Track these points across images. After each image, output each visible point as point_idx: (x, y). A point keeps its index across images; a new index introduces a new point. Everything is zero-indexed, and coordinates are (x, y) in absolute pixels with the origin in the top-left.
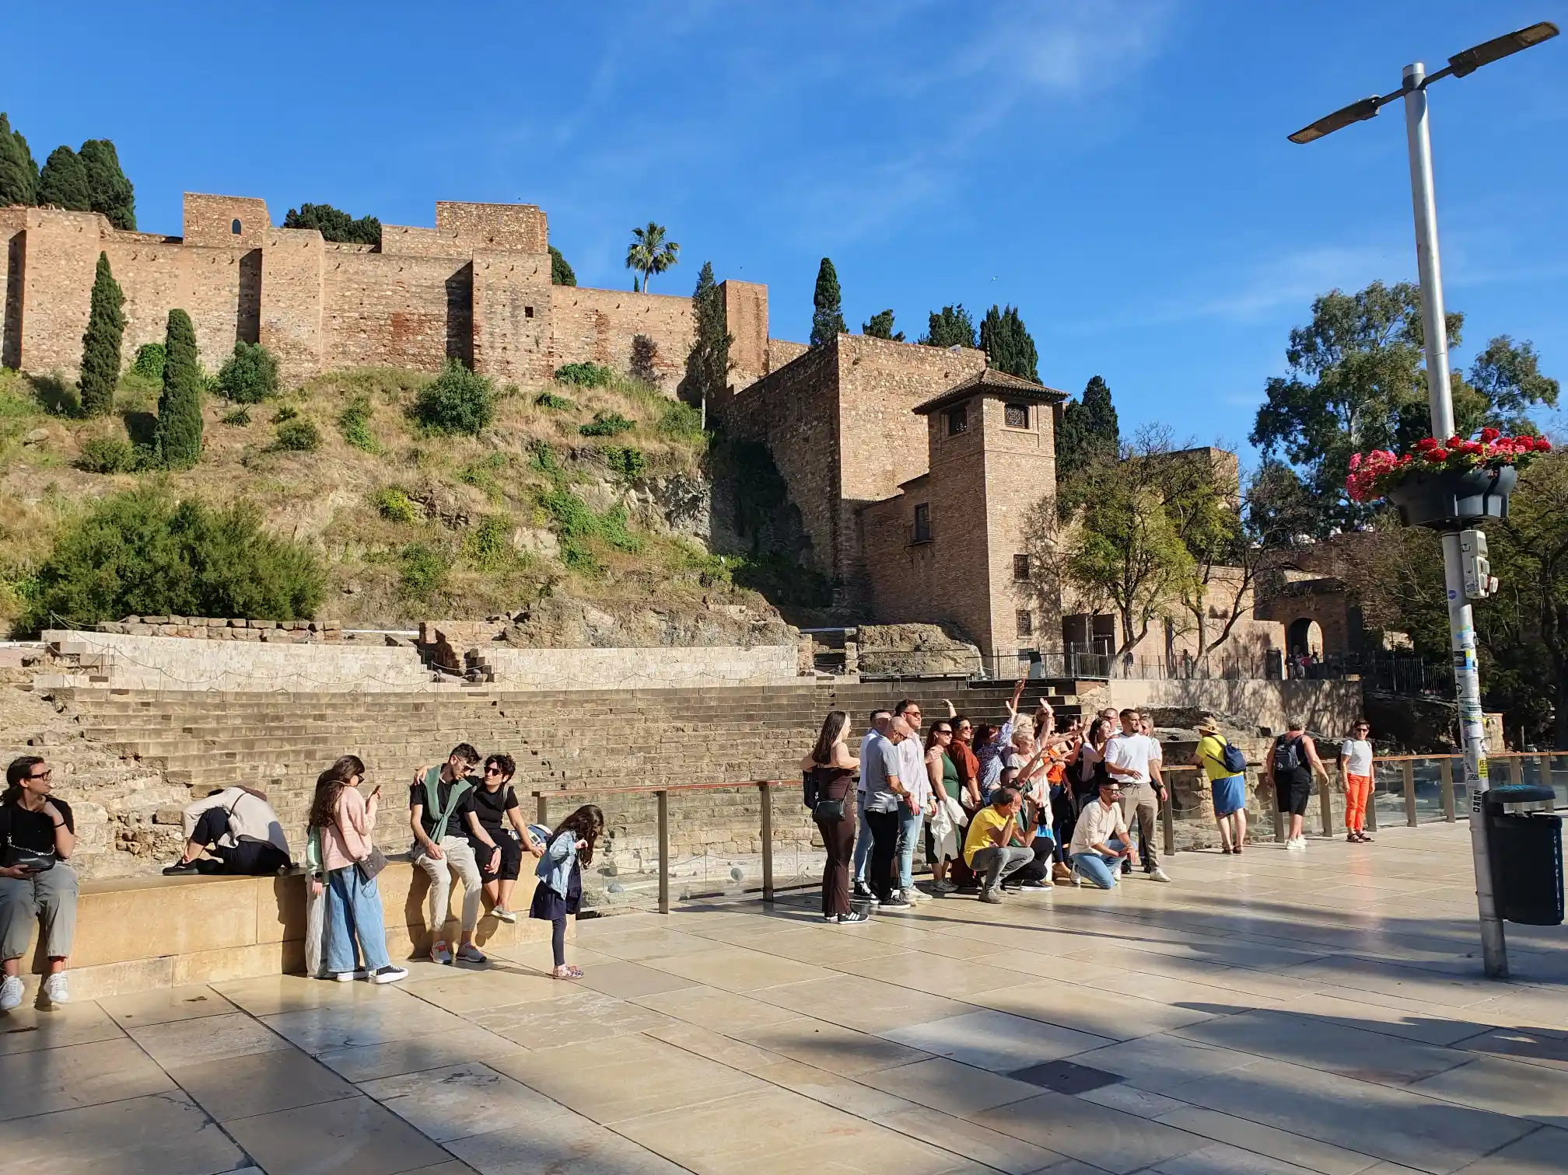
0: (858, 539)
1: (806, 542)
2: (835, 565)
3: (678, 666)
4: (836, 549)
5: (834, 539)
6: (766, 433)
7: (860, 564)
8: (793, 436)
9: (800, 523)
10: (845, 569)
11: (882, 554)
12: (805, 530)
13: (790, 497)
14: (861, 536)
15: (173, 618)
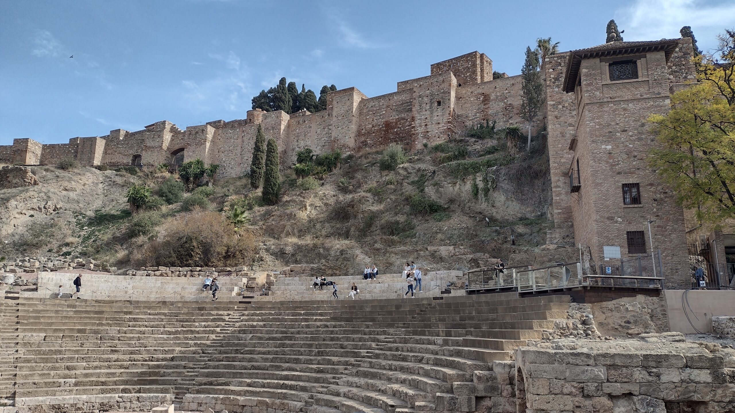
11: (574, 202)
15: (160, 268)
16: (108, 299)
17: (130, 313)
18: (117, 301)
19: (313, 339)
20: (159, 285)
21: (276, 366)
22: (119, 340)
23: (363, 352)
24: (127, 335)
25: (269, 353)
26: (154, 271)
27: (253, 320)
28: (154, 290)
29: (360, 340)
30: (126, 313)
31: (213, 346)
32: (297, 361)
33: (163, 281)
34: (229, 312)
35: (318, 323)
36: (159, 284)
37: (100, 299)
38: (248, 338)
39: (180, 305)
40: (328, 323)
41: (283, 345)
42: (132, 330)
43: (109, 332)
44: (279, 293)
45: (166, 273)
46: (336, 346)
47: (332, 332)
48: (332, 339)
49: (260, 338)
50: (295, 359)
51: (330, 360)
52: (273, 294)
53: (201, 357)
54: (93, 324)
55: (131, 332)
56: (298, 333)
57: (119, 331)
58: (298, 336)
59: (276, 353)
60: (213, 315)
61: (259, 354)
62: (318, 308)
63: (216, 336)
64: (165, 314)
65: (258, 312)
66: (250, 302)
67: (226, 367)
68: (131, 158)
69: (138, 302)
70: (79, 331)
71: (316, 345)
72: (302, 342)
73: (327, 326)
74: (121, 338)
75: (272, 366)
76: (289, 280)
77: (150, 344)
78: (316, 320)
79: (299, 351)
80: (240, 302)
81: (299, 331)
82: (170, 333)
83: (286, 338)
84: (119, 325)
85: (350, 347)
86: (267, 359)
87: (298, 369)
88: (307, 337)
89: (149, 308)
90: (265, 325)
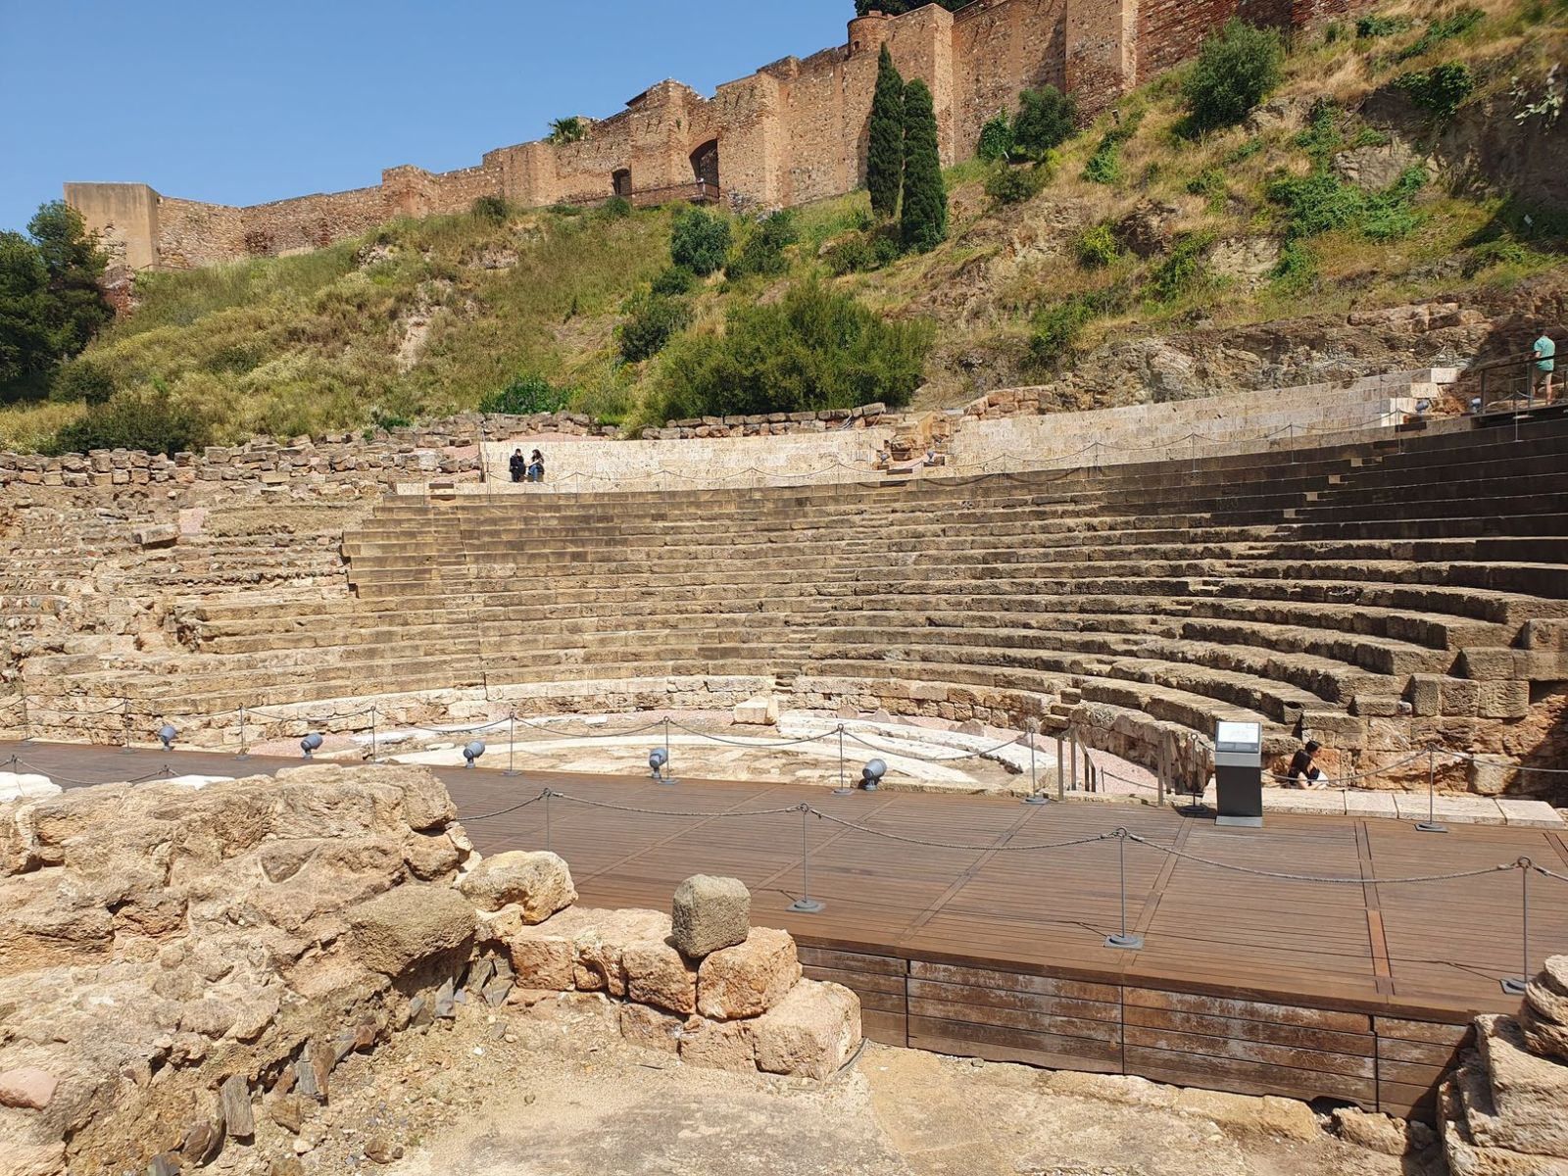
15: (705, 419)
16: (617, 490)
17: (662, 517)
18: (634, 494)
19: (1060, 557)
20: (711, 455)
21: (982, 618)
22: (653, 572)
23: (1194, 583)
24: (664, 561)
25: (961, 590)
26: (695, 427)
27: (917, 522)
28: (702, 467)
29: (1182, 554)
30: (657, 517)
31: (839, 580)
32: (1028, 606)
33: (717, 447)
34: (862, 507)
35: (1070, 522)
36: (708, 454)
37: (601, 491)
38: (910, 561)
39: (757, 496)
40: (1095, 521)
41: (993, 573)
42: (671, 551)
43: (630, 556)
44: (967, 458)
45: (719, 431)
46: (1120, 571)
47: (1107, 541)
48: (1109, 556)
49: (937, 560)
50: (1023, 602)
51: (1108, 603)
52: (954, 458)
53: (815, 601)
54: (598, 543)
55: (672, 555)
56: (1024, 544)
57: (648, 555)
58: (1023, 551)
59: (978, 590)
60: (829, 515)
61: (938, 592)
62: (1065, 487)
63: (841, 559)
64: (730, 517)
65: (925, 503)
66: (902, 483)
67: (872, 621)
68: (610, 180)
69: (673, 494)
70: (576, 557)
71: (1071, 570)
72: (1035, 565)
73: (1091, 527)
74: (656, 569)
75: (973, 619)
76: (989, 426)
77: (712, 579)
78: (1064, 514)
79: (1031, 585)
80: (883, 484)
81: (1025, 541)
82: (747, 555)
83: (997, 557)
84: (647, 543)
85: (1158, 572)
86: (960, 603)
87: (1033, 623)
88: (1046, 555)
89: (698, 505)
90: (944, 531)
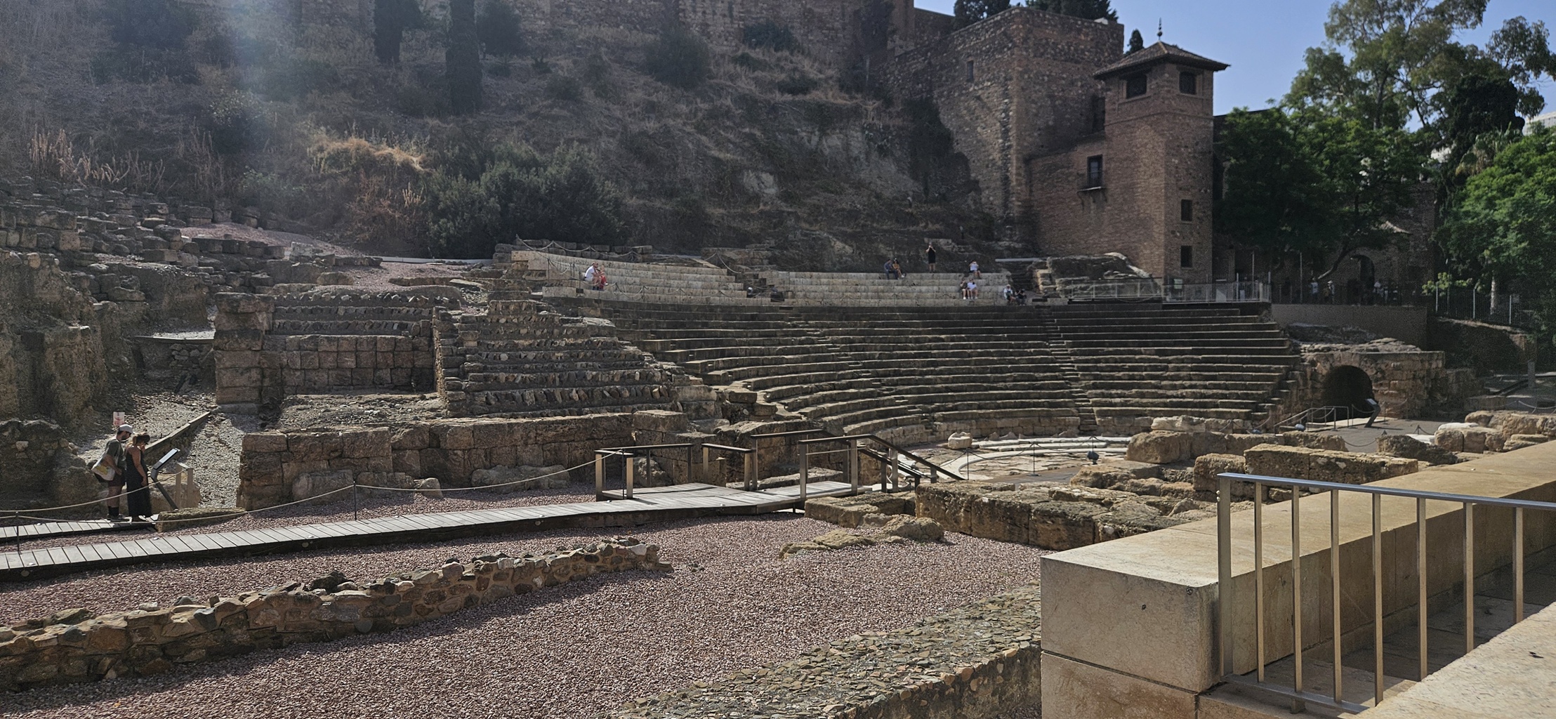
0: (1026, 184)
1: (974, 186)
2: (1005, 206)
3: (918, 288)
4: (1007, 194)
5: (1005, 184)
6: (931, 91)
7: (1027, 206)
8: (961, 95)
9: (968, 169)
10: (1016, 209)
11: (1051, 198)
12: (973, 175)
13: (957, 148)
14: (1030, 183)
44: (801, 295)
52: (794, 296)
